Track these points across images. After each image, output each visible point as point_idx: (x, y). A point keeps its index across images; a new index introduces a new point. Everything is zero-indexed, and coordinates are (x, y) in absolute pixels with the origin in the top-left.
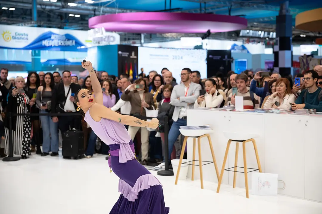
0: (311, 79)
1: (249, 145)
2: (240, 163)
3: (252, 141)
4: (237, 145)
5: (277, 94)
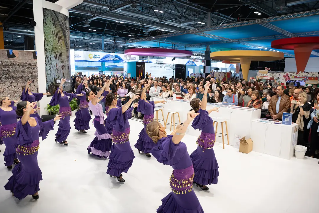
0: (202, 89)
1: (176, 115)
2: (173, 122)
3: (177, 113)
4: (172, 115)
5: (190, 94)
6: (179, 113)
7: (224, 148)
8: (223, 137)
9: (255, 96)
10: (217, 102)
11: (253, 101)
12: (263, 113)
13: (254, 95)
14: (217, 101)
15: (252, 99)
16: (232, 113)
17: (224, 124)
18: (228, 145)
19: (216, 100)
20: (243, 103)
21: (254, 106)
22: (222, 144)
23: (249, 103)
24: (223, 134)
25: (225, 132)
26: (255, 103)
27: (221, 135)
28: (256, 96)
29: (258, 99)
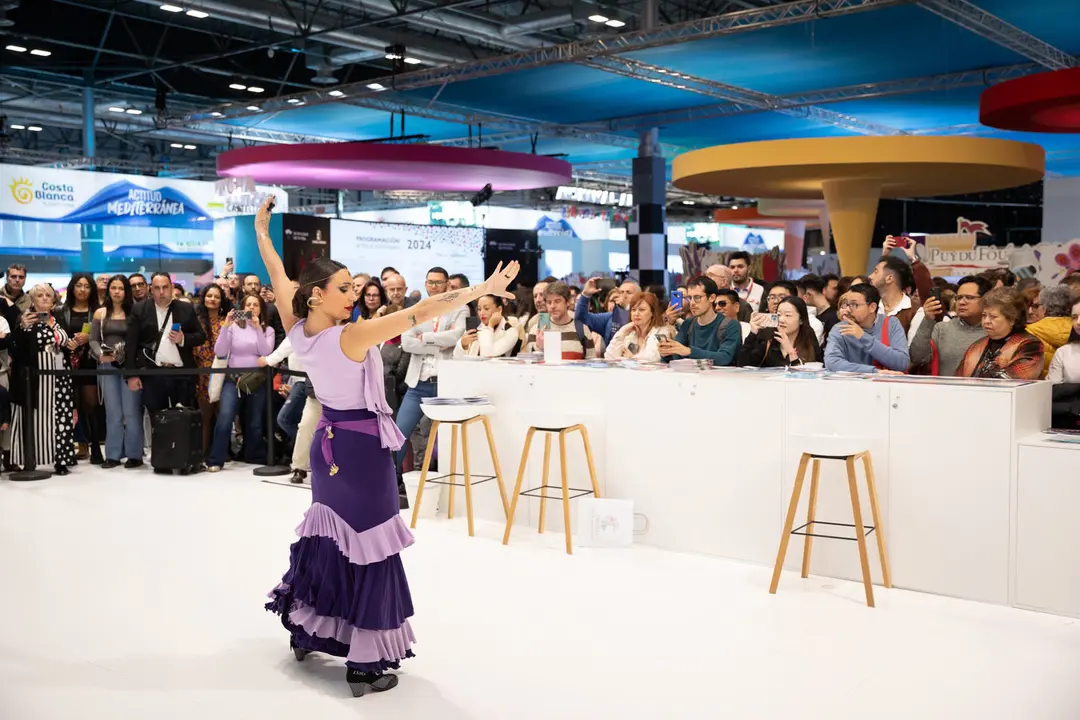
0: (704, 299)
1: (573, 439)
2: (554, 479)
3: (578, 432)
4: (547, 438)
5: (634, 328)
6: (588, 427)
7: (871, 604)
8: (860, 539)
9: (1001, 318)
10: (796, 363)
11: (994, 345)
12: (1065, 407)
13: (995, 312)
14: (793, 358)
17: (858, 465)
18: (887, 587)
19: (788, 348)
20: (931, 361)
21: (1012, 370)
22: (862, 586)
23: (974, 359)
24: (858, 525)
25: (868, 520)
26: (1007, 353)
27: (852, 533)
28: (1008, 318)
29: (1018, 330)
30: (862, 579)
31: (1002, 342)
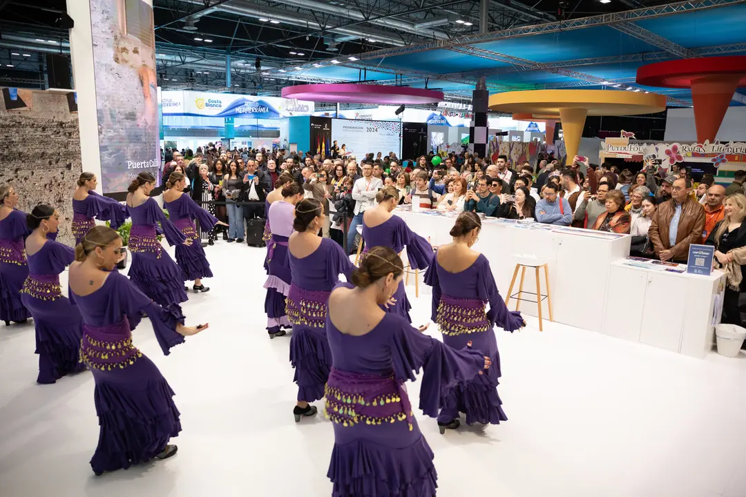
7: (541, 330)
8: (539, 302)
9: (614, 203)
10: (522, 218)
11: (610, 215)
13: (612, 200)
14: (521, 215)
15: (605, 209)
16: (560, 244)
17: (541, 271)
18: (551, 320)
19: (519, 210)
20: (584, 220)
21: (615, 229)
22: (538, 319)
23: (601, 221)
24: (538, 294)
25: (543, 291)
27: (535, 298)
28: (617, 204)
29: (621, 209)
30: (538, 315)
31: (613, 214)
